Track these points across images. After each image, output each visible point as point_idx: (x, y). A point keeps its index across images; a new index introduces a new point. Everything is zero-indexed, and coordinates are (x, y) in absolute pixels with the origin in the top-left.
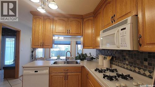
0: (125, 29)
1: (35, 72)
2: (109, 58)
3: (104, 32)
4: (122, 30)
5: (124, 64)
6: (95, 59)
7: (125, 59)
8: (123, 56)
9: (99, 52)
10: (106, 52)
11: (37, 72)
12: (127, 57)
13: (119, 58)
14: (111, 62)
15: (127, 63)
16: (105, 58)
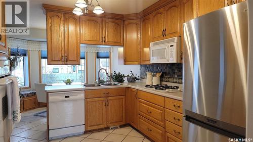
0: (173, 46)
1: (66, 97)
2: (159, 75)
3: (155, 44)
4: (171, 46)
5: (174, 78)
6: (138, 79)
7: (174, 73)
8: (173, 70)
9: (144, 69)
10: (155, 67)
11: (69, 97)
12: (176, 71)
13: (169, 73)
14: (162, 78)
15: (176, 76)
16: (154, 76)
